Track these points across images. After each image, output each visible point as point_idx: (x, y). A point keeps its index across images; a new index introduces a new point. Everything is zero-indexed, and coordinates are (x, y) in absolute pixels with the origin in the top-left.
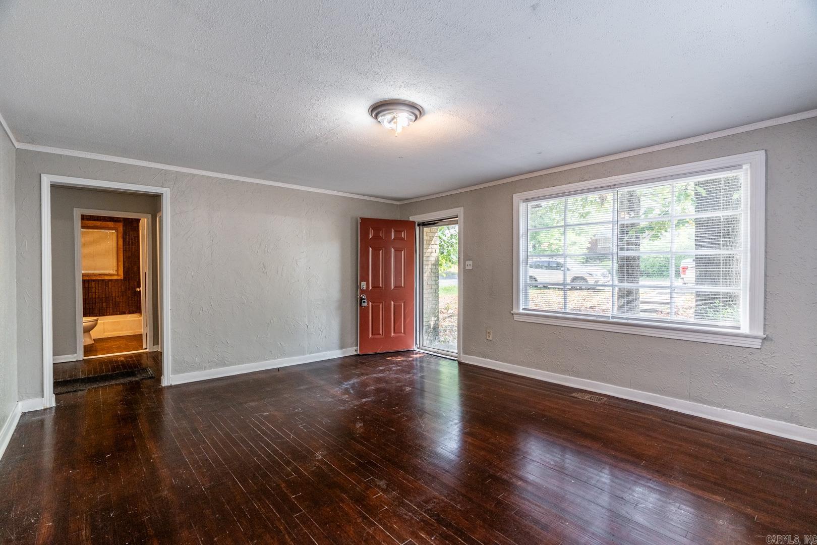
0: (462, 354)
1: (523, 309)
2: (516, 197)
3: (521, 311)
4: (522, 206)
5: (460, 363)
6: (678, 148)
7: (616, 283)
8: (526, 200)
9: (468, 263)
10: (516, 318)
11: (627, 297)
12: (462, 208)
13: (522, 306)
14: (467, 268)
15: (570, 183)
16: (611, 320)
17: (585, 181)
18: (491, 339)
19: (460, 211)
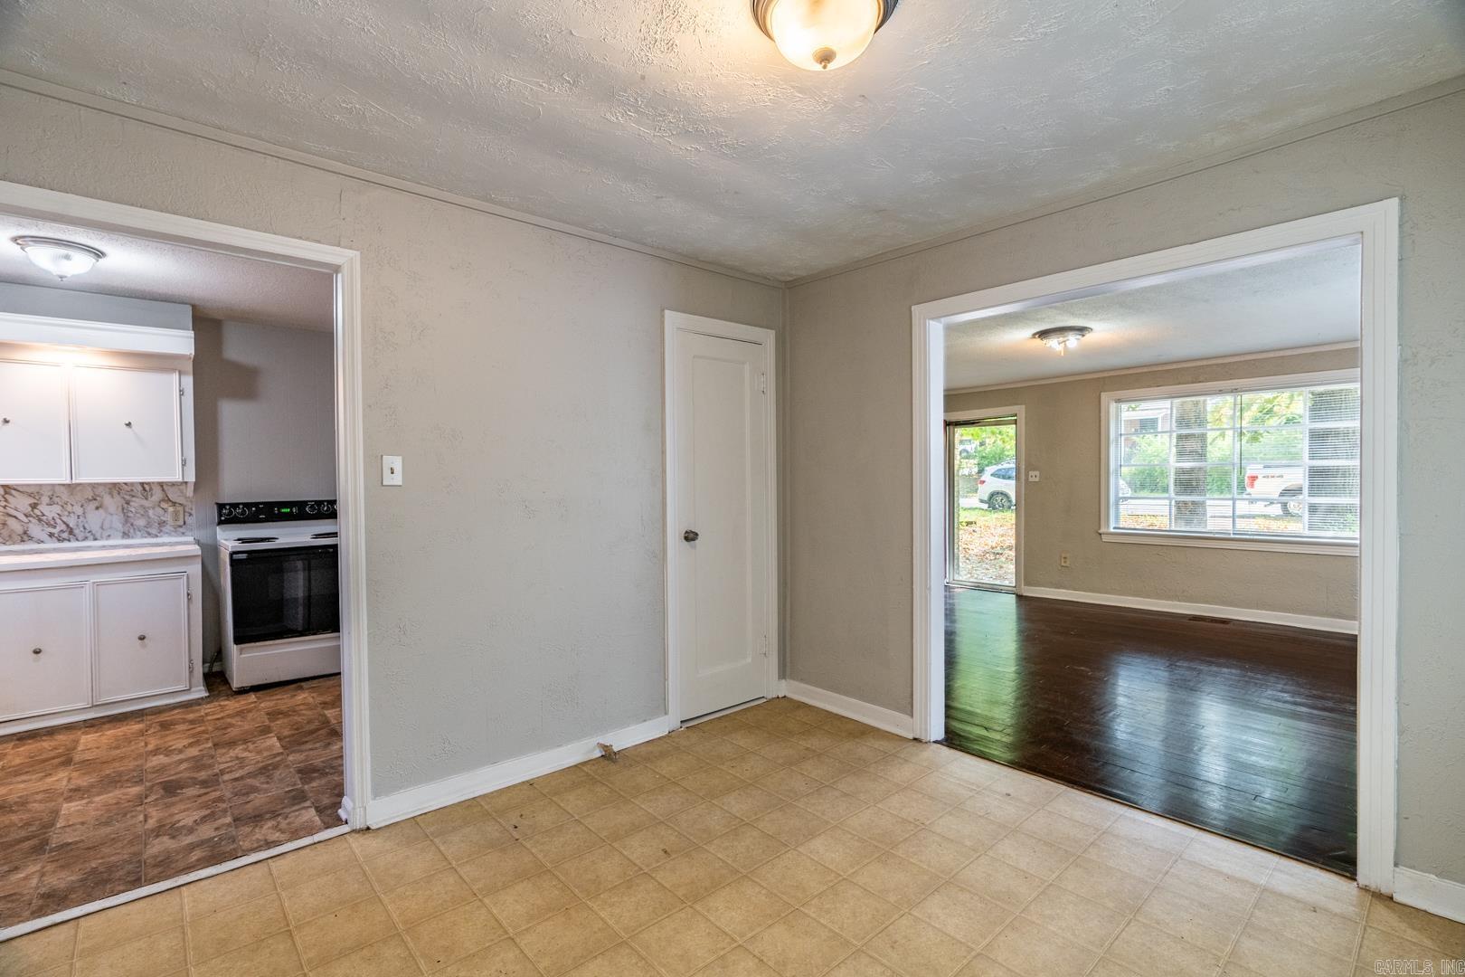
0: (1023, 586)
1: (1115, 528)
2: (1104, 396)
3: (1112, 530)
4: (1113, 406)
5: (1020, 597)
6: (1313, 354)
7: (1173, 495)
8: (1119, 401)
9: (1031, 473)
10: (1105, 538)
11: (1187, 510)
12: (1024, 406)
13: (1112, 524)
14: (1031, 479)
15: (1179, 384)
16: (1232, 536)
17: (1200, 382)
18: (1067, 564)
19: (1020, 410)
